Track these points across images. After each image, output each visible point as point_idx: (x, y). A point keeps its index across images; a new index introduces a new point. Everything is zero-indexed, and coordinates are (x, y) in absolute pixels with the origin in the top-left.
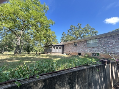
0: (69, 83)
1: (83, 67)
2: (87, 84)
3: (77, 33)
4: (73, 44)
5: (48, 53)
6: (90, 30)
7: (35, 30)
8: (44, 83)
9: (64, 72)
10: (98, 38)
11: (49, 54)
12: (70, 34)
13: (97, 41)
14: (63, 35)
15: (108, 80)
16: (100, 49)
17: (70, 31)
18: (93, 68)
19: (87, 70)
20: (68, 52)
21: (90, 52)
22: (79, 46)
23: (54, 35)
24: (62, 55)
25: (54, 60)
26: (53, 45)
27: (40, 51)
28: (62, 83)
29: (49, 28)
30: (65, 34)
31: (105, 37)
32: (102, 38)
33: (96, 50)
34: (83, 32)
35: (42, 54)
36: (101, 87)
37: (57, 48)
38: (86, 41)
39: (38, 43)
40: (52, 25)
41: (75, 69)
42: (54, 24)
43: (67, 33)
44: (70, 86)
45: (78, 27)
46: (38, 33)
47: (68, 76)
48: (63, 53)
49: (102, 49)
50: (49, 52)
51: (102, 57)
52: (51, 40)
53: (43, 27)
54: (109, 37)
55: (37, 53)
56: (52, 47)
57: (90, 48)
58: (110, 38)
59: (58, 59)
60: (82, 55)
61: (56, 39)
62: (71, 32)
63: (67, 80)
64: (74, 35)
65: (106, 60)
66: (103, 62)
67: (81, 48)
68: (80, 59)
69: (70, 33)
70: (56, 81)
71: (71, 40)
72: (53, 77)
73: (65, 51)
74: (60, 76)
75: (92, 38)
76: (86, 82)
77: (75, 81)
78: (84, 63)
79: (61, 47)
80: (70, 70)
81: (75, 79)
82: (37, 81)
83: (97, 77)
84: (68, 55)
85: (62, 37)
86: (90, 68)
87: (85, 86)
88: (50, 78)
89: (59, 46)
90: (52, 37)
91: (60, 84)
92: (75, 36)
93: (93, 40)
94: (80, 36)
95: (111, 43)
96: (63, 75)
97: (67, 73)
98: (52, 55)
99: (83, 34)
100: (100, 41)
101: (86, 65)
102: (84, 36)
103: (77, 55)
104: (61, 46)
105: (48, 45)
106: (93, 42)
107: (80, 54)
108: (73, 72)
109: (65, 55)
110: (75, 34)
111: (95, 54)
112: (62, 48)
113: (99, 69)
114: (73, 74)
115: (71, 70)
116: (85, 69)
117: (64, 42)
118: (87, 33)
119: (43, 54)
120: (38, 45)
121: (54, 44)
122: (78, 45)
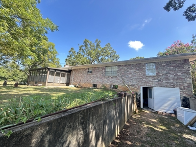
0: (82, 123)
1: (99, 102)
2: (102, 121)
3: (93, 53)
4: (86, 70)
5: (36, 83)
6: (110, 52)
7: (9, 31)
8: (48, 128)
9: (76, 110)
10: (119, 66)
11: (40, 86)
12: (82, 53)
13: (117, 70)
14: (70, 52)
15: (123, 115)
16: (119, 79)
17: (84, 48)
18: (110, 102)
19: (103, 105)
20: (77, 82)
21: (108, 83)
22: (95, 74)
23: (52, 50)
24: (67, 87)
25: (53, 96)
26: (49, 69)
27: (15, 78)
28: (73, 124)
29: (45, 34)
30: (75, 52)
31: (125, 66)
32: (123, 65)
33: (115, 80)
34: (102, 54)
35: (21, 84)
36: (116, 123)
37: (58, 75)
38: (104, 68)
39: (12, 61)
40: (52, 30)
41: (89, 106)
42: (57, 29)
43: (78, 51)
44: (83, 126)
45: (96, 44)
46: (17, 39)
47: (81, 114)
48: (68, 84)
49: (121, 79)
50: (40, 82)
51: (120, 89)
52: (47, 58)
53: (29, 29)
54: (129, 65)
55: (8, 83)
56: (48, 72)
57: (108, 77)
58: (130, 67)
59: (61, 94)
60: (97, 87)
61: (57, 57)
62: (85, 50)
63: (80, 119)
64: (88, 55)
65: (123, 93)
66: (120, 95)
67: (98, 78)
68: (94, 92)
69: (83, 51)
70: (66, 123)
71: (83, 64)
72: (62, 118)
73: (72, 81)
74: (71, 115)
75: (112, 65)
76: (101, 120)
77: (89, 120)
78: (100, 97)
79: (66, 74)
80: (83, 107)
81: (89, 118)
82: (37, 125)
83: (113, 112)
84: (78, 87)
85: (68, 56)
86: (107, 102)
87: (100, 125)
88: (57, 120)
89: (62, 72)
90: (49, 54)
91: (71, 125)
92: (90, 57)
93: (113, 67)
94: (97, 59)
95: (130, 74)
96: (75, 113)
97: (80, 111)
98: (46, 87)
99: (102, 57)
100: (120, 70)
101: (103, 99)
102: (102, 60)
103: (91, 87)
104: (66, 71)
105: (38, 67)
106: (113, 70)
107: (95, 86)
108: (87, 109)
109: (72, 87)
110: (90, 54)
111: (114, 86)
112: (68, 75)
113: (115, 103)
114: (87, 112)
115: (85, 106)
116: (102, 104)
117: (71, 64)
118: (107, 56)
119: (25, 84)
120: (9, 64)
121: (52, 66)
122: (94, 72)
